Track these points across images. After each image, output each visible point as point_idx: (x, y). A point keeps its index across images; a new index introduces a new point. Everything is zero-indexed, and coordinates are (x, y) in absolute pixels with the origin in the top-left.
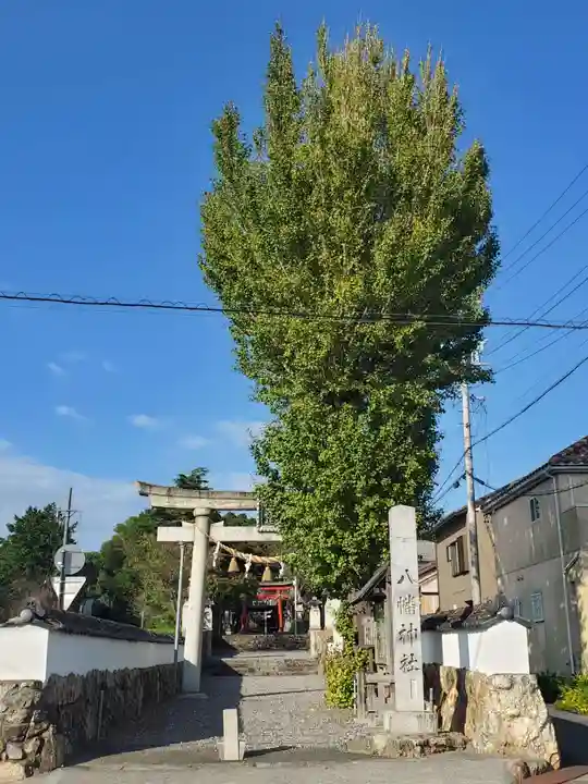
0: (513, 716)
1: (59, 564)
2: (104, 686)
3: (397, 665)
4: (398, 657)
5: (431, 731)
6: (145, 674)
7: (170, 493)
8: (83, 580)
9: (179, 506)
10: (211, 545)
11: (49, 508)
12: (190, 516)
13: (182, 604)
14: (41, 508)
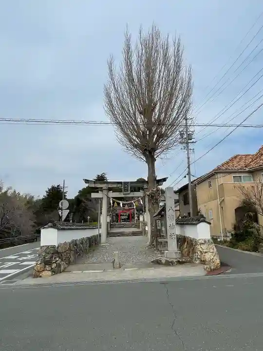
0: (206, 252)
1: (60, 206)
2: (76, 245)
3: (168, 237)
4: (169, 234)
5: (179, 257)
6: (89, 239)
7: (95, 183)
8: (68, 211)
9: (98, 186)
10: (108, 198)
11: (58, 186)
12: (101, 189)
13: (100, 215)
14: (56, 186)
